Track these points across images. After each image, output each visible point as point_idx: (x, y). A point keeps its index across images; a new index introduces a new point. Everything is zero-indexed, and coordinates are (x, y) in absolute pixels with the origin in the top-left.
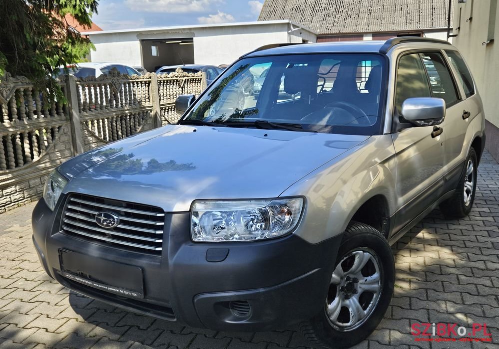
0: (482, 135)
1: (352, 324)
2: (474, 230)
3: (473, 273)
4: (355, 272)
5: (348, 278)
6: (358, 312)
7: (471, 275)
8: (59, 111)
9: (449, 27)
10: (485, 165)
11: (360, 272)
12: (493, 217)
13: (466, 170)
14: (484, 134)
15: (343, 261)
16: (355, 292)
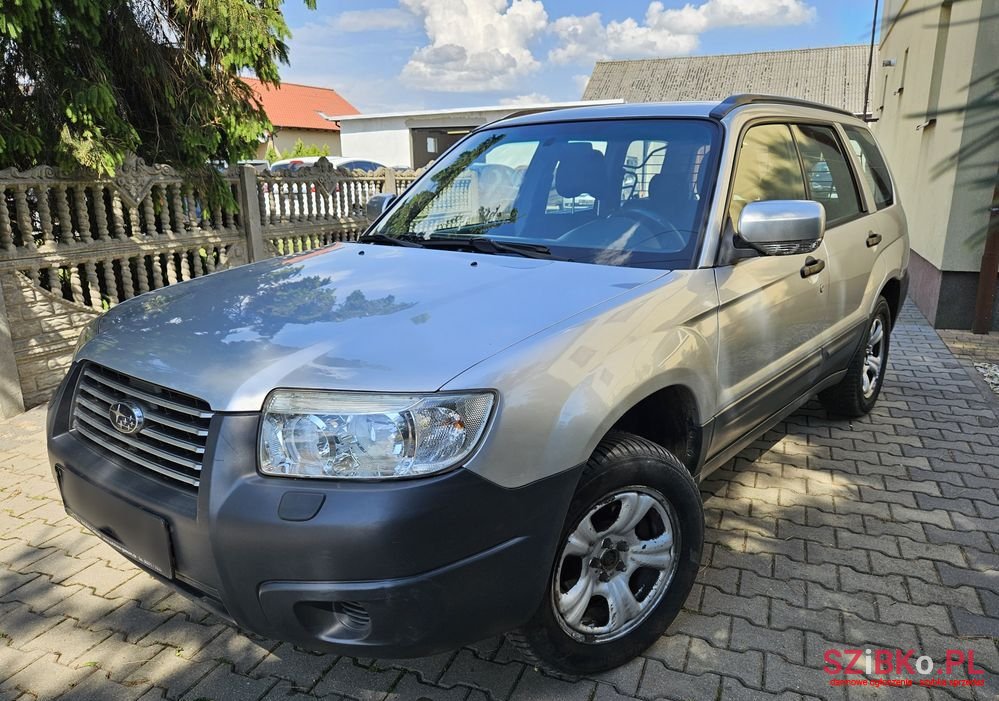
0: (902, 275)
1: (613, 629)
2: (876, 442)
3: (865, 527)
4: (625, 530)
5: (607, 543)
6: (626, 605)
7: (861, 529)
8: (228, 221)
9: (865, 111)
10: (908, 327)
11: (634, 531)
12: (913, 418)
13: (869, 336)
14: (906, 274)
15: (592, 512)
16: (621, 567)
